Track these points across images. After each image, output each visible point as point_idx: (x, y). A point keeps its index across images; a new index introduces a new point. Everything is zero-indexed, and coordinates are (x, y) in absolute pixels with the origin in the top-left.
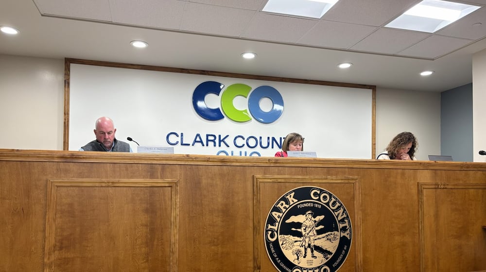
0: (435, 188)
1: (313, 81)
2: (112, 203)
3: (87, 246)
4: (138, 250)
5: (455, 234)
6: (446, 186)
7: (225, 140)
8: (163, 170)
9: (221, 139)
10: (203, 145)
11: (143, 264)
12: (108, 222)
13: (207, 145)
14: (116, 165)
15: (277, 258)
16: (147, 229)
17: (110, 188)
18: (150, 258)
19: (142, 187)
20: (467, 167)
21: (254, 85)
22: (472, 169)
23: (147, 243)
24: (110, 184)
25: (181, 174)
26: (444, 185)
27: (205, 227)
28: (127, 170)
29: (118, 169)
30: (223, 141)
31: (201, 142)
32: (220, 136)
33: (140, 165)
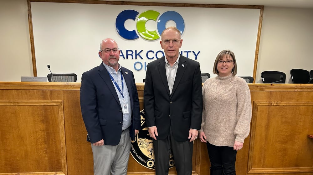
0: (269, 106)
1: (209, 5)
2: (19, 116)
3: (7, 143)
4: (40, 146)
5: (282, 140)
6: (279, 104)
7: (140, 54)
8: (51, 93)
9: (137, 53)
10: (124, 58)
11: (44, 155)
12: (18, 128)
13: (127, 58)
14: (19, 91)
15: (136, 153)
16: (44, 133)
17: (17, 106)
18: (48, 151)
19: (38, 106)
20: (301, 89)
21: (162, 10)
22: (305, 90)
23: (45, 142)
24: (16, 104)
25: (64, 97)
26: (277, 103)
27: (84, 133)
28: (26, 94)
29: (21, 94)
30: (138, 54)
31: (123, 55)
32: (136, 51)
33: (35, 91)
